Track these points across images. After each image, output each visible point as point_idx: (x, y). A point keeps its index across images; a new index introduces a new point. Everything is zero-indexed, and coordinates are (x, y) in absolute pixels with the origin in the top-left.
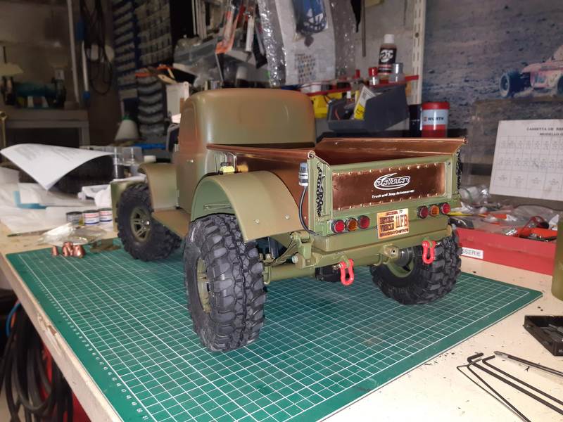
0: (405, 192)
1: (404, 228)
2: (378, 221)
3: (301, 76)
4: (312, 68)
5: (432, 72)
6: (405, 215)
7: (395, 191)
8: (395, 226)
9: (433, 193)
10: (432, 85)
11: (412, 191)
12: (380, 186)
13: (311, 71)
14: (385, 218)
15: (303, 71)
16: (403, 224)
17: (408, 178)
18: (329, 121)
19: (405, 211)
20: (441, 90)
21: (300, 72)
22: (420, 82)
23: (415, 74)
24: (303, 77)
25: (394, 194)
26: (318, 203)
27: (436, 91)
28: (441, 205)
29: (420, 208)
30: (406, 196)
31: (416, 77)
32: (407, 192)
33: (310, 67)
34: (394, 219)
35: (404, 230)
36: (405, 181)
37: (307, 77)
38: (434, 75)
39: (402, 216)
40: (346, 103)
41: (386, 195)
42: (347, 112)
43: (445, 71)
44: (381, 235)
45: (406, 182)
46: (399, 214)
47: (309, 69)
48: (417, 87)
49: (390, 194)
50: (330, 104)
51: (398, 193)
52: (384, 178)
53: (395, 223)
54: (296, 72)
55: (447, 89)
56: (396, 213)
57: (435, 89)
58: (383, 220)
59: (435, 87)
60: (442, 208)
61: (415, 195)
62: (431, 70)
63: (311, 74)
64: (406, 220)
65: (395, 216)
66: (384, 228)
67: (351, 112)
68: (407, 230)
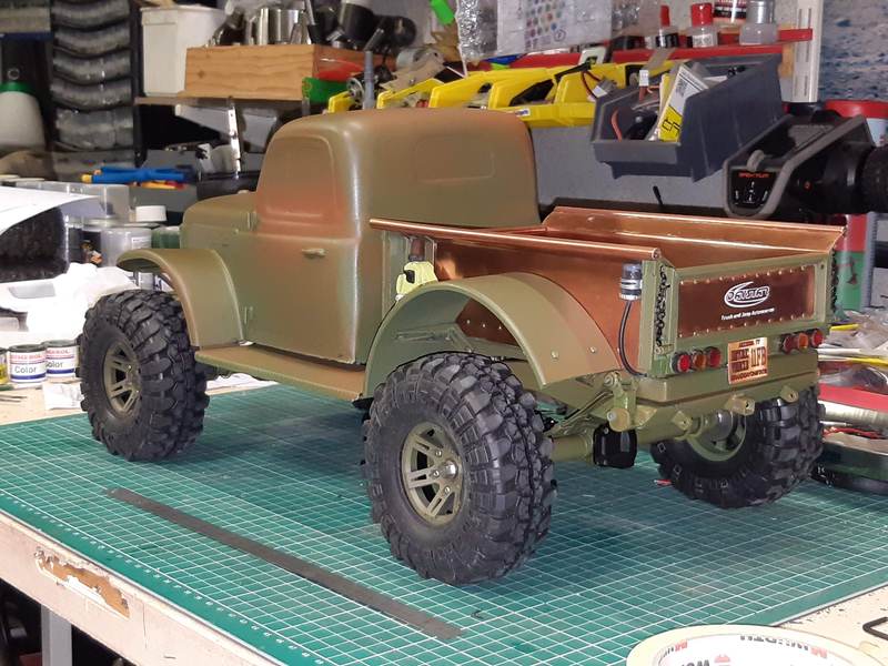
0: (762, 312)
1: (761, 367)
2: (729, 357)
3: (533, 34)
4: (559, 15)
5: (845, 24)
6: (763, 348)
7: (750, 310)
8: (750, 365)
9: (798, 315)
10: (845, 54)
11: (772, 310)
12: (732, 302)
13: (555, 20)
14: (738, 352)
15: (536, 22)
16: (760, 362)
17: (766, 289)
18: (598, 140)
19: (763, 342)
20: (866, 70)
21: (529, 24)
22: (815, 44)
23: (805, 26)
24: (537, 36)
25: (749, 314)
26: (657, 325)
27: (852, 70)
28: (809, 332)
29: (783, 337)
30: (764, 318)
31: (808, 34)
32: (766, 311)
33: (554, 13)
34: (749, 353)
35: (761, 372)
36: (762, 295)
37: (545, 34)
38: (849, 30)
39: (759, 349)
40: (635, 99)
41: (739, 315)
42: (639, 119)
43: (876, 24)
44: (733, 378)
45: (764, 296)
46: (756, 346)
47: (550, 17)
48: (807, 59)
49: (744, 315)
50: (600, 101)
51: (754, 313)
52: (737, 289)
53: (750, 360)
54: (521, 26)
55: (879, 68)
56: (752, 343)
57: (849, 67)
58: (735, 353)
59: (852, 60)
60: (812, 338)
61: (775, 317)
62: (840, 20)
63: (554, 27)
64: (764, 355)
65: (750, 348)
66: (737, 367)
67: (651, 120)
68: (765, 371)
